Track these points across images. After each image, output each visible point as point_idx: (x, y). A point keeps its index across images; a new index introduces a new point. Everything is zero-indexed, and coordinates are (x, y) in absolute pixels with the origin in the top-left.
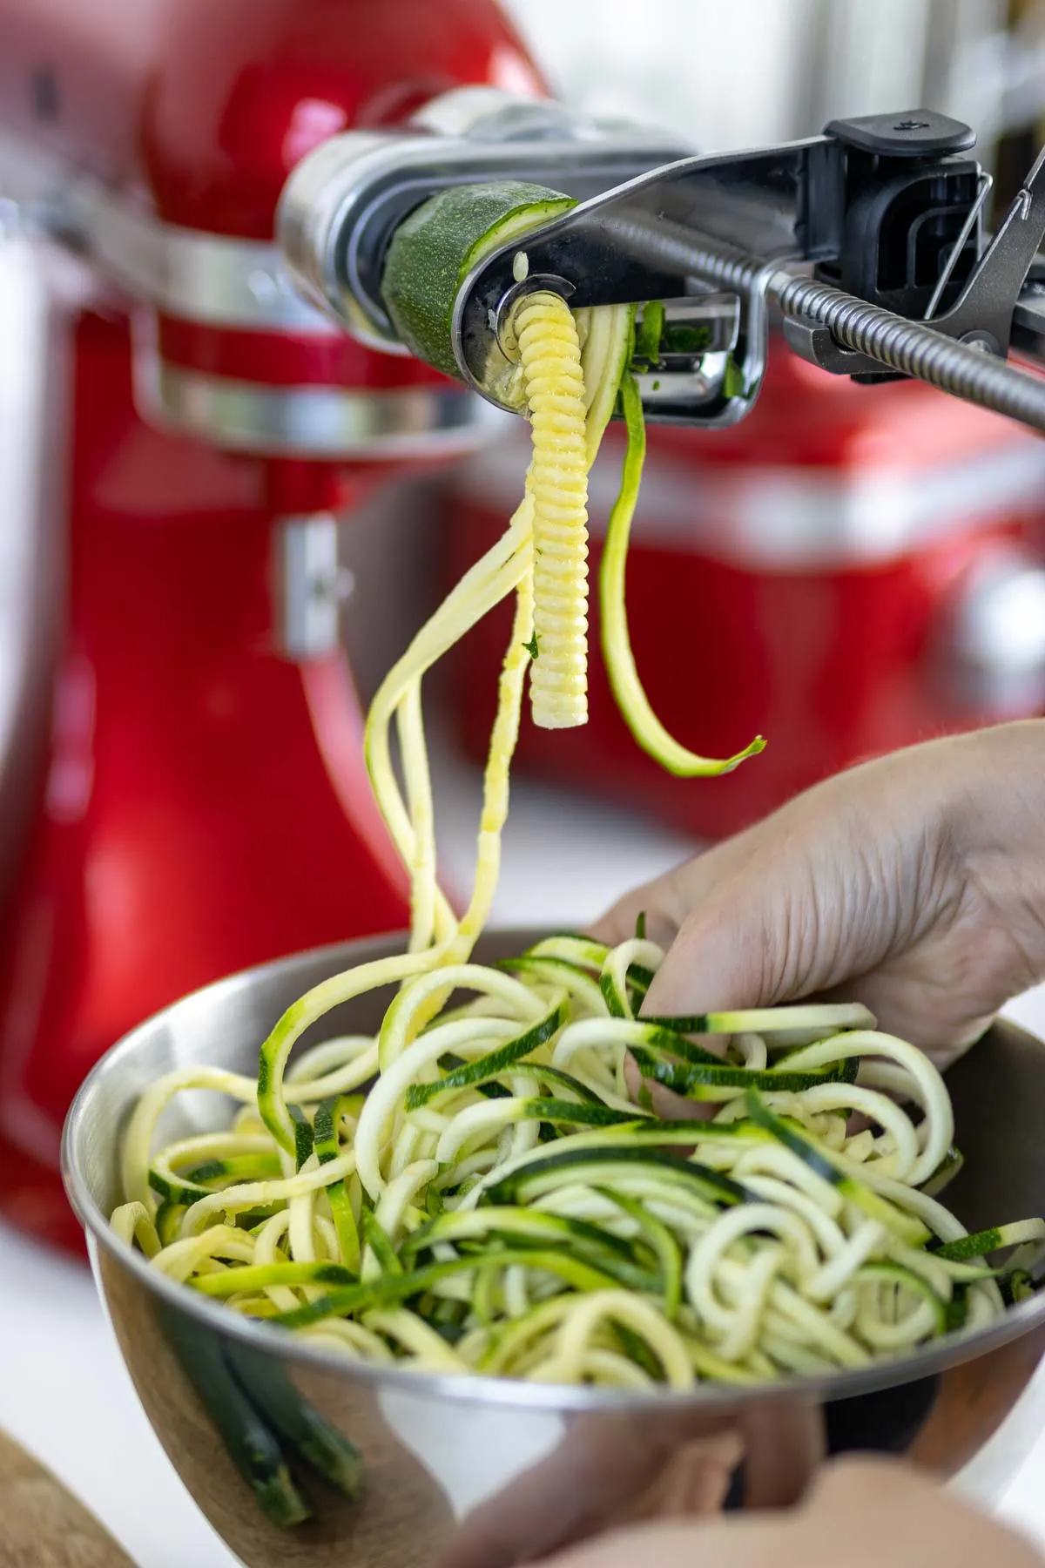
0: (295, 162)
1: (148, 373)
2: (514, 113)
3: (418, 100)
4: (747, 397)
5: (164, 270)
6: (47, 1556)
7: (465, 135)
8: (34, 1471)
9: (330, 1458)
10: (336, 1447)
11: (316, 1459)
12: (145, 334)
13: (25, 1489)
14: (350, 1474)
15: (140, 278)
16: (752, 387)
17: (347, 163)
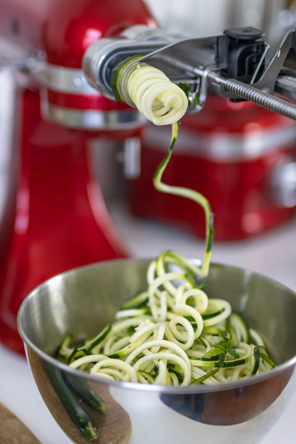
0: (87, 47)
1: (45, 106)
2: (149, 33)
3: (122, 29)
4: (201, 105)
5: (49, 77)
6: (15, 440)
7: (135, 39)
8: (12, 416)
9: (98, 404)
10: (99, 400)
11: (94, 404)
12: (44, 95)
13: (10, 422)
14: (104, 407)
15: (43, 80)
16: (203, 103)
17: (103, 46)
